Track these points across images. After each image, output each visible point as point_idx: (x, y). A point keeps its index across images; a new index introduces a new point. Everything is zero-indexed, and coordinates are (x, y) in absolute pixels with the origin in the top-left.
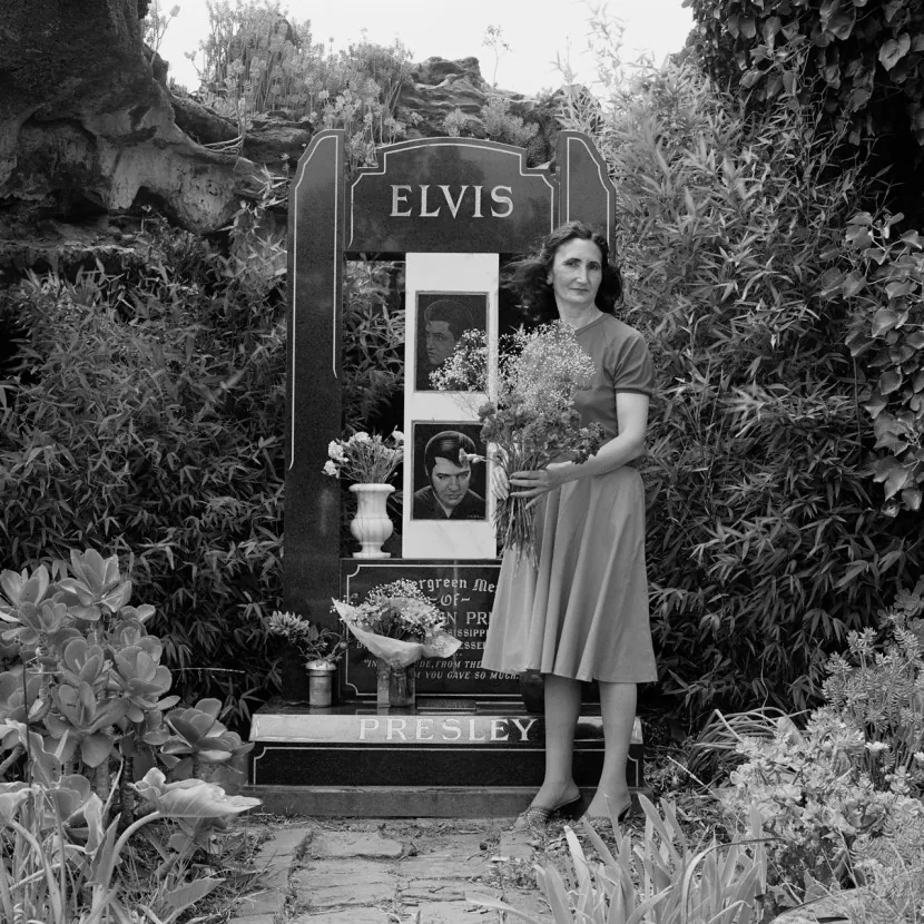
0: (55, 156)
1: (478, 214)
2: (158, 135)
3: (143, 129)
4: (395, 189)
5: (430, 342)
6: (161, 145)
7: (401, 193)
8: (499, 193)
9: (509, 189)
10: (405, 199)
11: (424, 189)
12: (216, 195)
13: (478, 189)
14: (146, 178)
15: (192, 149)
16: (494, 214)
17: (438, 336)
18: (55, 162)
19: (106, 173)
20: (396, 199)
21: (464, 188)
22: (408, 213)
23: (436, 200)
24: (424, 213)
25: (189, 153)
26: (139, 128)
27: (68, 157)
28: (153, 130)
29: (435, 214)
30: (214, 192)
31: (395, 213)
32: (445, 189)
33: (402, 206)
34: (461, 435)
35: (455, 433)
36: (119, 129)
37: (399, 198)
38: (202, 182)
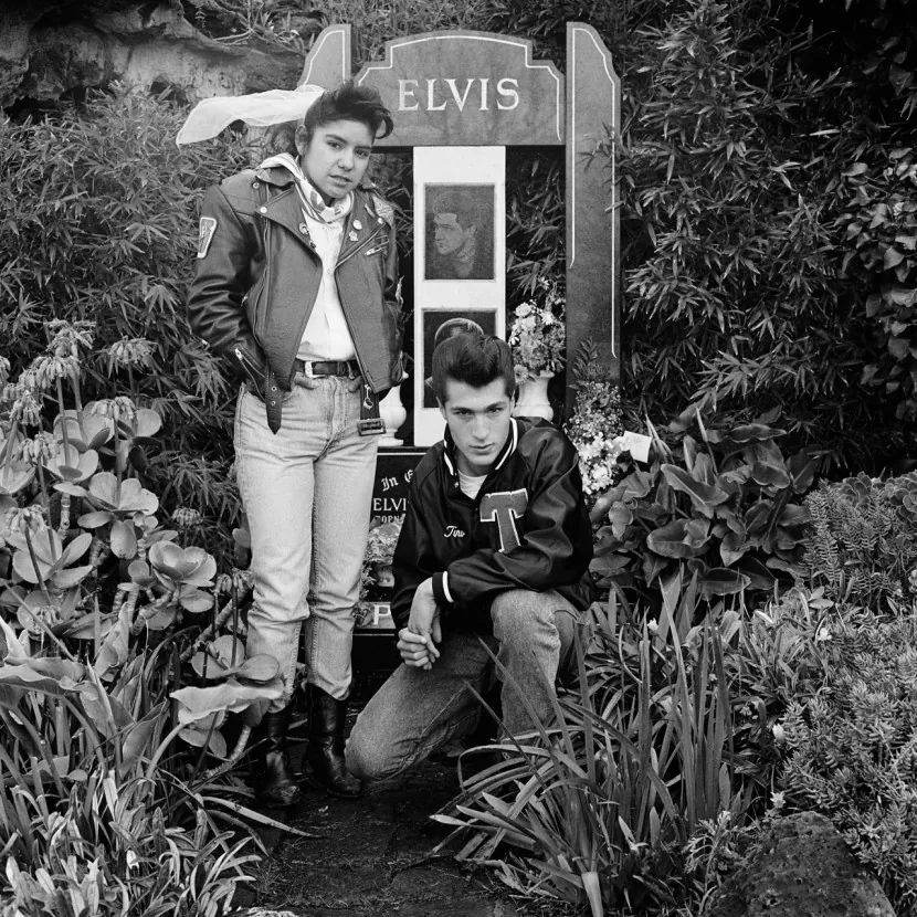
0: (67, 55)
1: (484, 107)
2: (168, 31)
3: (154, 26)
4: (402, 83)
5: (439, 233)
6: (171, 41)
7: (408, 87)
8: (506, 86)
9: (515, 82)
10: (411, 93)
11: (431, 84)
12: (229, 87)
13: (484, 82)
14: (158, 74)
15: (202, 44)
16: (500, 107)
17: (446, 227)
18: (67, 62)
19: (118, 70)
20: (403, 94)
21: (470, 81)
22: (416, 107)
23: (443, 95)
24: (431, 107)
25: (200, 47)
26: (149, 25)
27: (81, 56)
28: (163, 26)
29: (442, 108)
30: (226, 85)
31: (402, 107)
32: (452, 82)
33: (410, 101)
34: (470, 323)
35: (463, 321)
36: (129, 27)
37: (406, 93)
38: (215, 75)
